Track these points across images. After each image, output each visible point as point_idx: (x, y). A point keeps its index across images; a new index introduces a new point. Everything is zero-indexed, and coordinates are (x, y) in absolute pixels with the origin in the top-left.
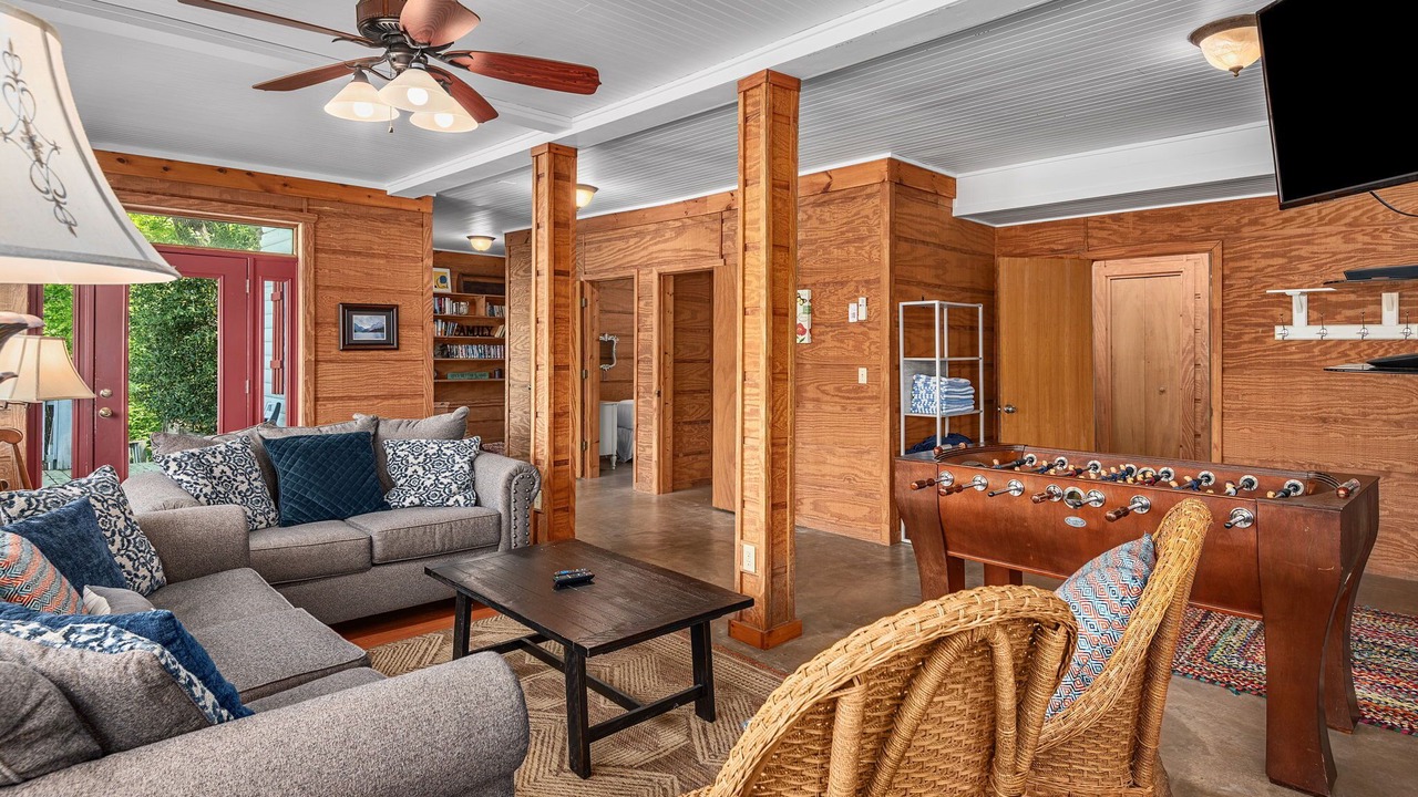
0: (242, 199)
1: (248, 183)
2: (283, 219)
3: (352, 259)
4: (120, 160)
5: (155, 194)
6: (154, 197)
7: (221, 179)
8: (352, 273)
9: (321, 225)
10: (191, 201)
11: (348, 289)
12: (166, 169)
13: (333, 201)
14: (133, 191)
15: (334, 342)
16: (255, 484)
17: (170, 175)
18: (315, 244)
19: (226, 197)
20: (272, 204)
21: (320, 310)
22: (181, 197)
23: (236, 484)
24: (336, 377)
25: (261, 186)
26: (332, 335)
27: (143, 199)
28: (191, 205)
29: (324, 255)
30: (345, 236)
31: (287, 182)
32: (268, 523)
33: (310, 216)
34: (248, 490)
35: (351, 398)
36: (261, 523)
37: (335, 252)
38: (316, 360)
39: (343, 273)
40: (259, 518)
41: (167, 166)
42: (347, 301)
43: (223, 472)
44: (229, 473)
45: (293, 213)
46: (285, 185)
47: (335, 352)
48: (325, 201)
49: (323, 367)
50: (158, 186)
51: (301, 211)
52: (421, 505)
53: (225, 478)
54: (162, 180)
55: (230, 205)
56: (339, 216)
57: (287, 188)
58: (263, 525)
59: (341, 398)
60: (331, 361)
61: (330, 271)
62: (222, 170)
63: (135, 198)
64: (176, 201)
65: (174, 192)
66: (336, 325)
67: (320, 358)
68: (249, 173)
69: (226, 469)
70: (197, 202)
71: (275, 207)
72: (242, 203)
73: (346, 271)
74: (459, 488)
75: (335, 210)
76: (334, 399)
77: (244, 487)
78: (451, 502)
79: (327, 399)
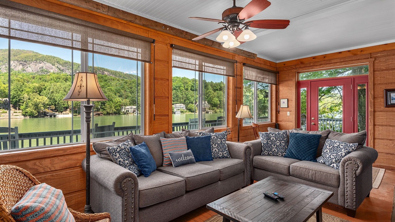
0: (347, 60)
1: (349, 54)
2: (361, 63)
3: (391, 72)
4: (314, 58)
5: (322, 65)
6: (322, 66)
7: (340, 55)
8: (391, 77)
9: (377, 61)
10: (331, 64)
11: (389, 83)
12: (325, 57)
13: (381, 51)
14: (317, 65)
15: (383, 104)
16: (282, 144)
17: (326, 59)
18: (374, 69)
19: (342, 60)
20: (357, 58)
21: (376, 93)
22: (329, 64)
23: (276, 143)
24: (383, 117)
25: (353, 54)
26: (382, 101)
27: (319, 67)
28: (331, 66)
29: (378, 72)
30: (387, 63)
31: (362, 50)
32: (282, 155)
33: (371, 59)
34: (279, 145)
35: (390, 126)
36: (280, 154)
37: (383, 70)
38: (374, 111)
39: (387, 78)
40: (279, 153)
41: (325, 56)
42: (388, 88)
43: (273, 139)
44: (275, 139)
45: (364, 60)
46: (362, 51)
47: (383, 108)
48: (378, 52)
49: (377, 113)
50: (323, 62)
51: (368, 58)
52: (324, 163)
53: (273, 140)
54: (324, 61)
55: (343, 63)
56: (385, 56)
57: (362, 52)
58: (280, 155)
59: (386, 125)
60: (381, 111)
61: (380, 78)
62: (340, 53)
63: (317, 67)
64: (327, 65)
65: (327, 63)
66: (383, 97)
67: (376, 110)
68: (349, 51)
69: (274, 138)
70: (333, 64)
71: (358, 60)
72: (347, 61)
73: (388, 77)
74: (336, 161)
75: (382, 55)
76: (382, 125)
77: (278, 144)
78: (332, 165)
79: (379, 125)
